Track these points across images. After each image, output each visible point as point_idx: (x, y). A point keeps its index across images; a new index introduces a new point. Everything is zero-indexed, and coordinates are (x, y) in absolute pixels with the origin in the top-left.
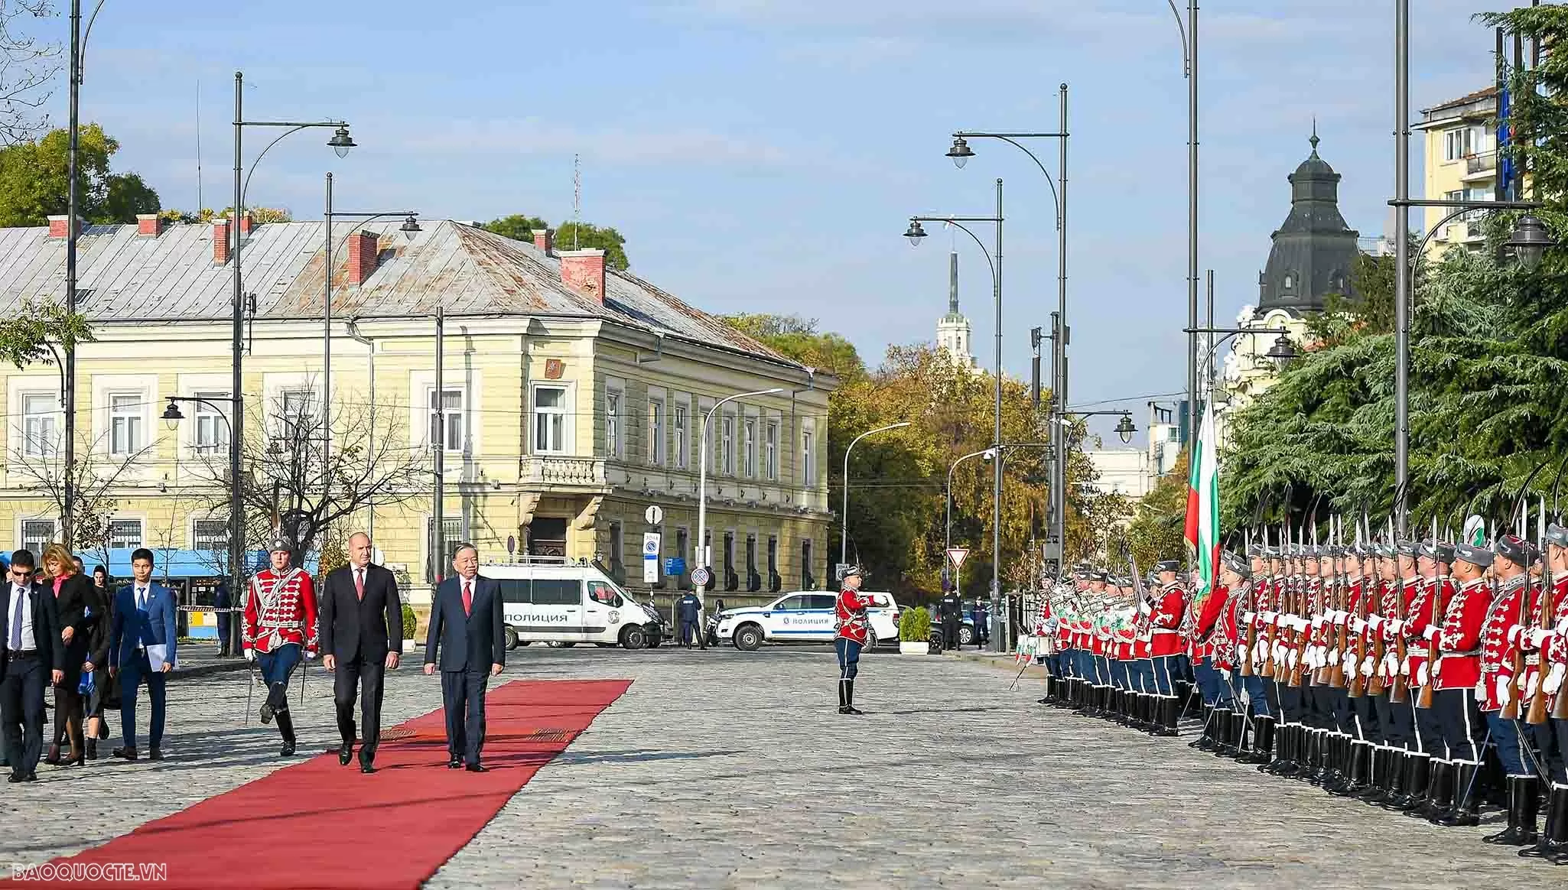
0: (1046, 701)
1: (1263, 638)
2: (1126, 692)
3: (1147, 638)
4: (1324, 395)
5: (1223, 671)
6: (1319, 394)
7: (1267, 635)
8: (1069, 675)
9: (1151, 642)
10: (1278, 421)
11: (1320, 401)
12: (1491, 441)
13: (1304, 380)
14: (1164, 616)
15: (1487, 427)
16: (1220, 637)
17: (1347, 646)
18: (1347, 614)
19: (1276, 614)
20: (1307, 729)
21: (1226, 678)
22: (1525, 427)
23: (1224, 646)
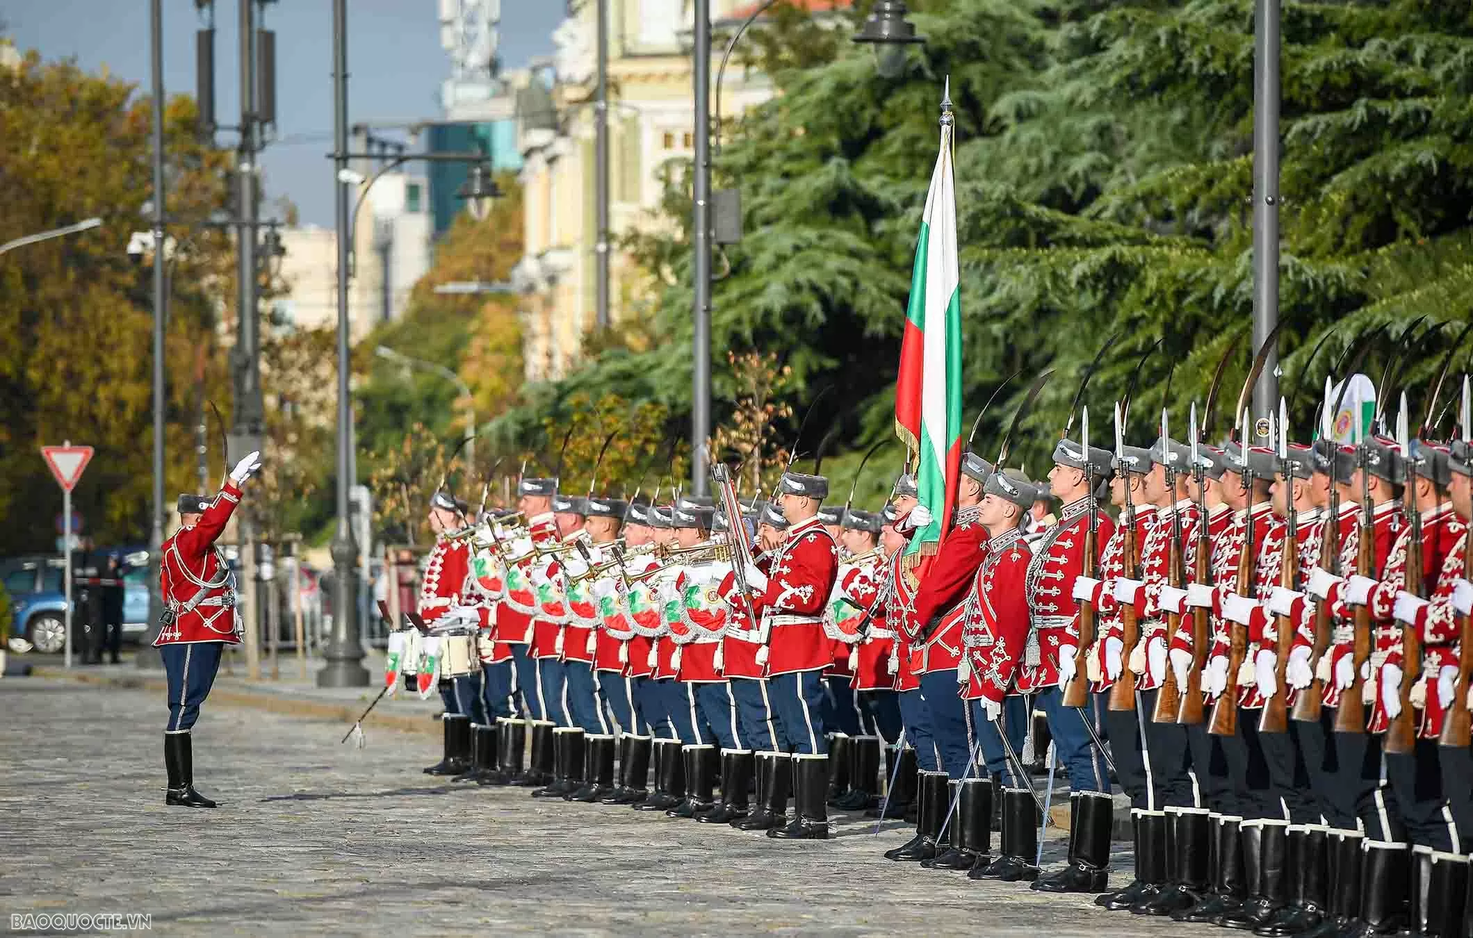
0: (442, 769)
1: (1113, 632)
2: (687, 748)
3: (757, 636)
4: (884, 120)
5: (985, 701)
6: (874, 118)
7: (1120, 627)
8: (507, 714)
9: (767, 644)
10: (787, 175)
11: (876, 133)
12: (1345, 220)
13: (842, 88)
14: (796, 591)
15: (1336, 192)
16: (977, 632)
17: (1372, 650)
18: (1372, 583)
19: (1140, 584)
20: (1223, 819)
21: (992, 716)
22: (1423, 188)
23: (985, 652)
